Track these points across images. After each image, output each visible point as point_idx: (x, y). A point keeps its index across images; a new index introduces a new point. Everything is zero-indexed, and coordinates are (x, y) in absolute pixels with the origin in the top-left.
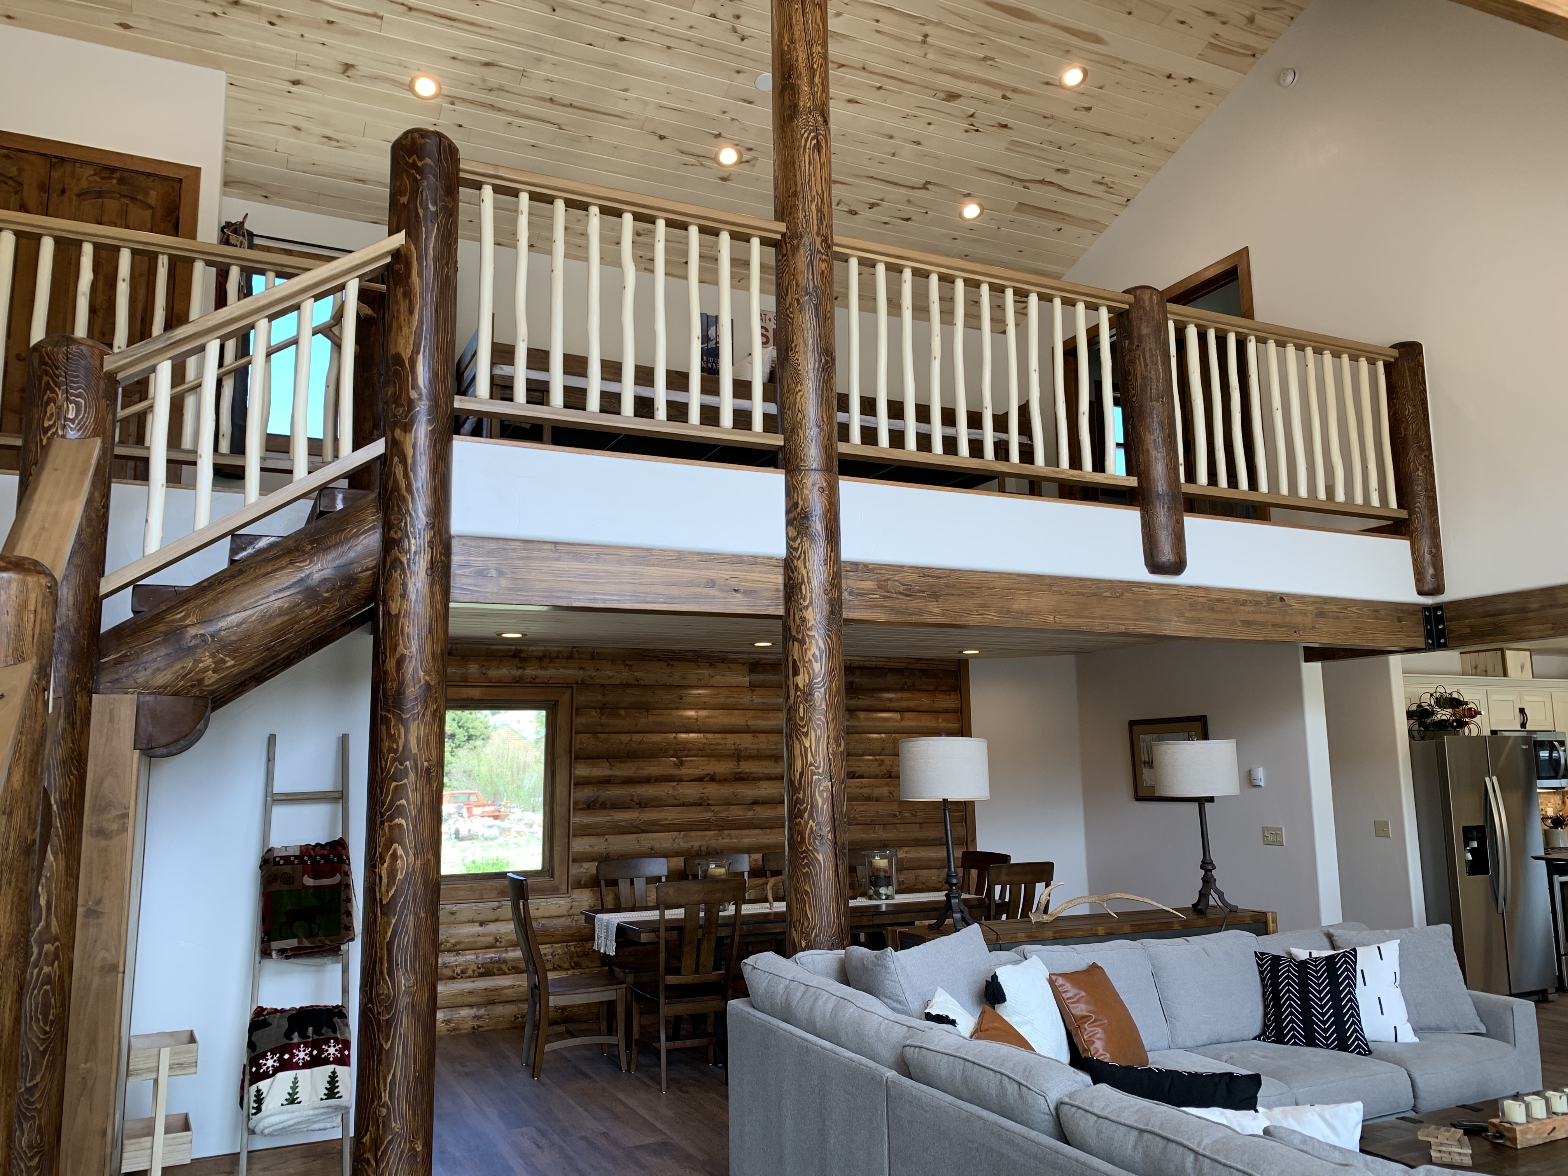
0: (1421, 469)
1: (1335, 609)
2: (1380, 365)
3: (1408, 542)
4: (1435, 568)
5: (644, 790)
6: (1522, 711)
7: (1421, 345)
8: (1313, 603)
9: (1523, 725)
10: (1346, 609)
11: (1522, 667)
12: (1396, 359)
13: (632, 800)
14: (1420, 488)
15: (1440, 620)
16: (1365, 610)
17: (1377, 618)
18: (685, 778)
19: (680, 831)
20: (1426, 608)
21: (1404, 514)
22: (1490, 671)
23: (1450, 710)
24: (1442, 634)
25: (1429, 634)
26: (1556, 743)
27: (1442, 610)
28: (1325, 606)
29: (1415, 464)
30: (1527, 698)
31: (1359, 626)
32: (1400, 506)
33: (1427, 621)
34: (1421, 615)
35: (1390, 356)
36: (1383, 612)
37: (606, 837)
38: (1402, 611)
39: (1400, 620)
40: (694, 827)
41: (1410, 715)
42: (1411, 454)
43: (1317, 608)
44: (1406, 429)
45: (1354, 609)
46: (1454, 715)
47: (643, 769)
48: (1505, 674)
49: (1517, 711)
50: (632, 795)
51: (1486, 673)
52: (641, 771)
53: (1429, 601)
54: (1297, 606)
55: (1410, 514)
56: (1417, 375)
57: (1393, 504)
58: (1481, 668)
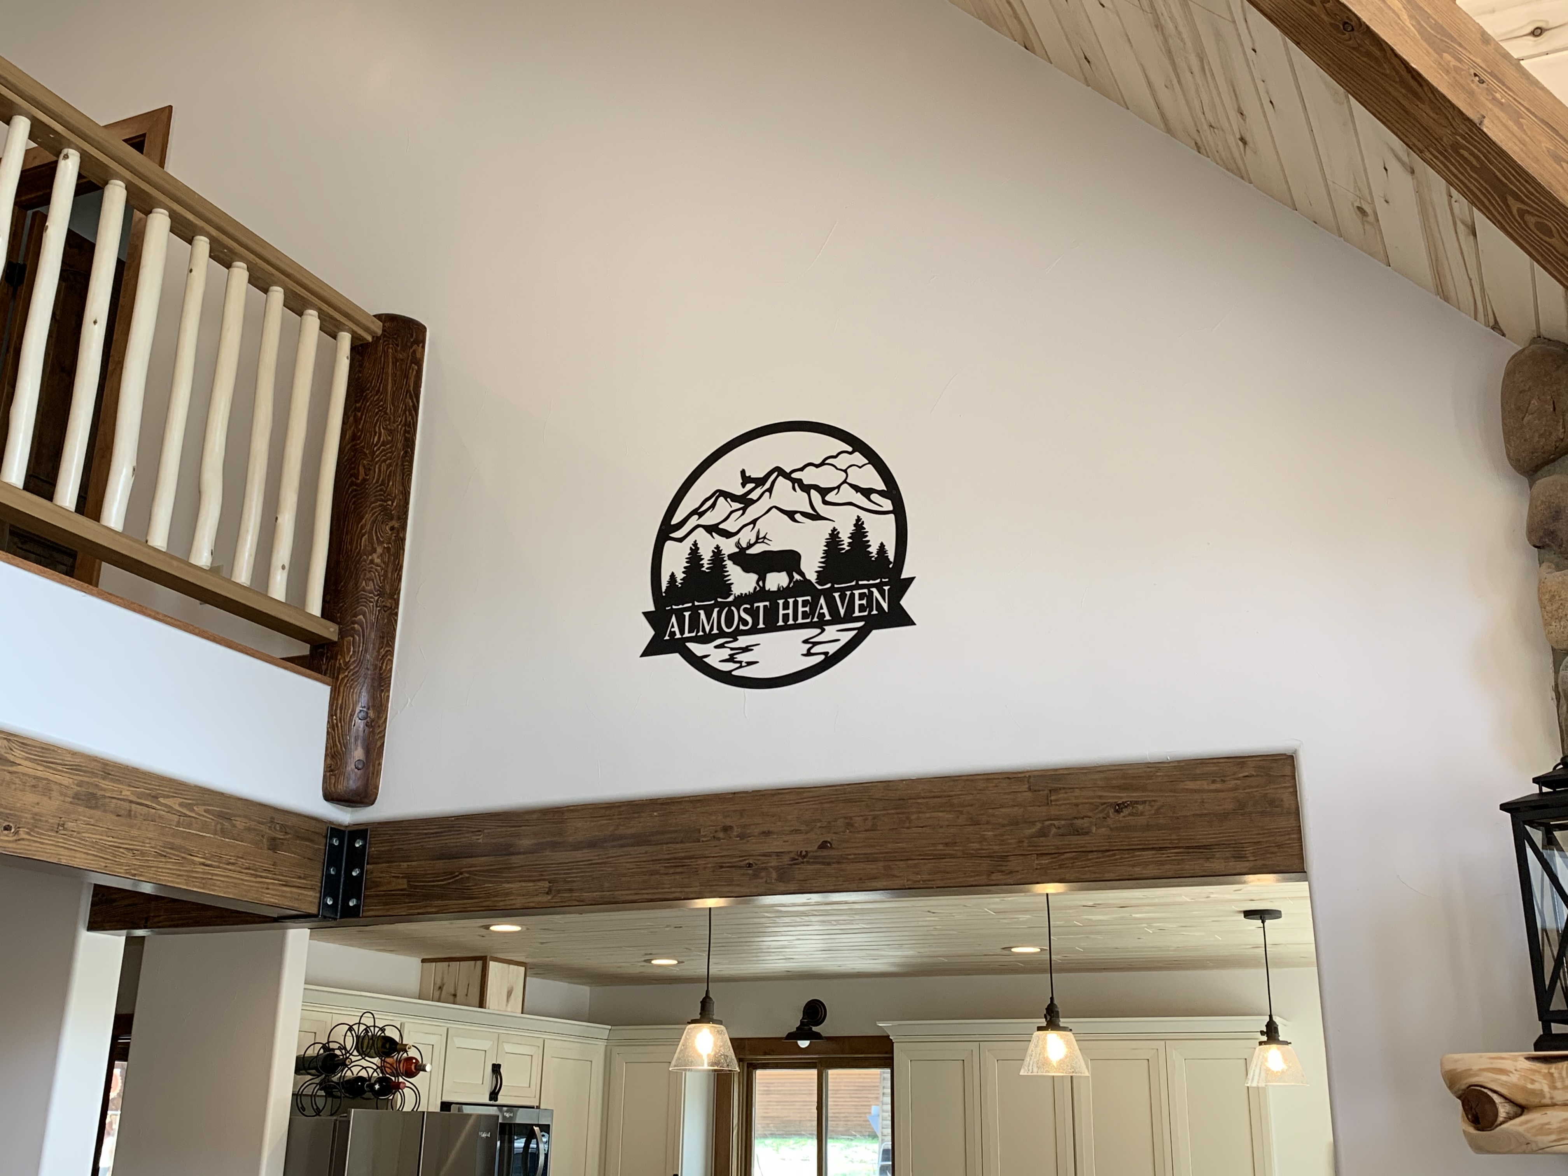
0: (379, 550)
1: (127, 793)
2: (345, 340)
3: (327, 689)
4: (368, 751)
6: (496, 1069)
7: (421, 329)
8: (76, 769)
9: (494, 1095)
10: (155, 797)
11: (509, 993)
12: (376, 339)
14: (371, 586)
15: (357, 858)
16: (200, 809)
17: (224, 832)
20: (335, 830)
21: (330, 631)
22: (461, 994)
23: (376, 1060)
24: (354, 888)
25: (330, 886)
26: (536, 1129)
27: (364, 839)
28: (104, 784)
29: (370, 538)
30: (508, 1048)
31: (178, 841)
32: (326, 613)
33: (333, 856)
34: (321, 845)
35: (367, 329)
36: (240, 823)
38: (284, 828)
39: (274, 845)
41: (303, 1065)
42: (368, 518)
43: (80, 784)
44: (367, 470)
45: (174, 803)
46: (382, 1068)
48: (482, 1004)
49: (489, 1069)
51: (454, 998)
53: (344, 816)
54: (26, 767)
55: (342, 634)
56: (407, 377)
57: (315, 606)
58: (449, 989)
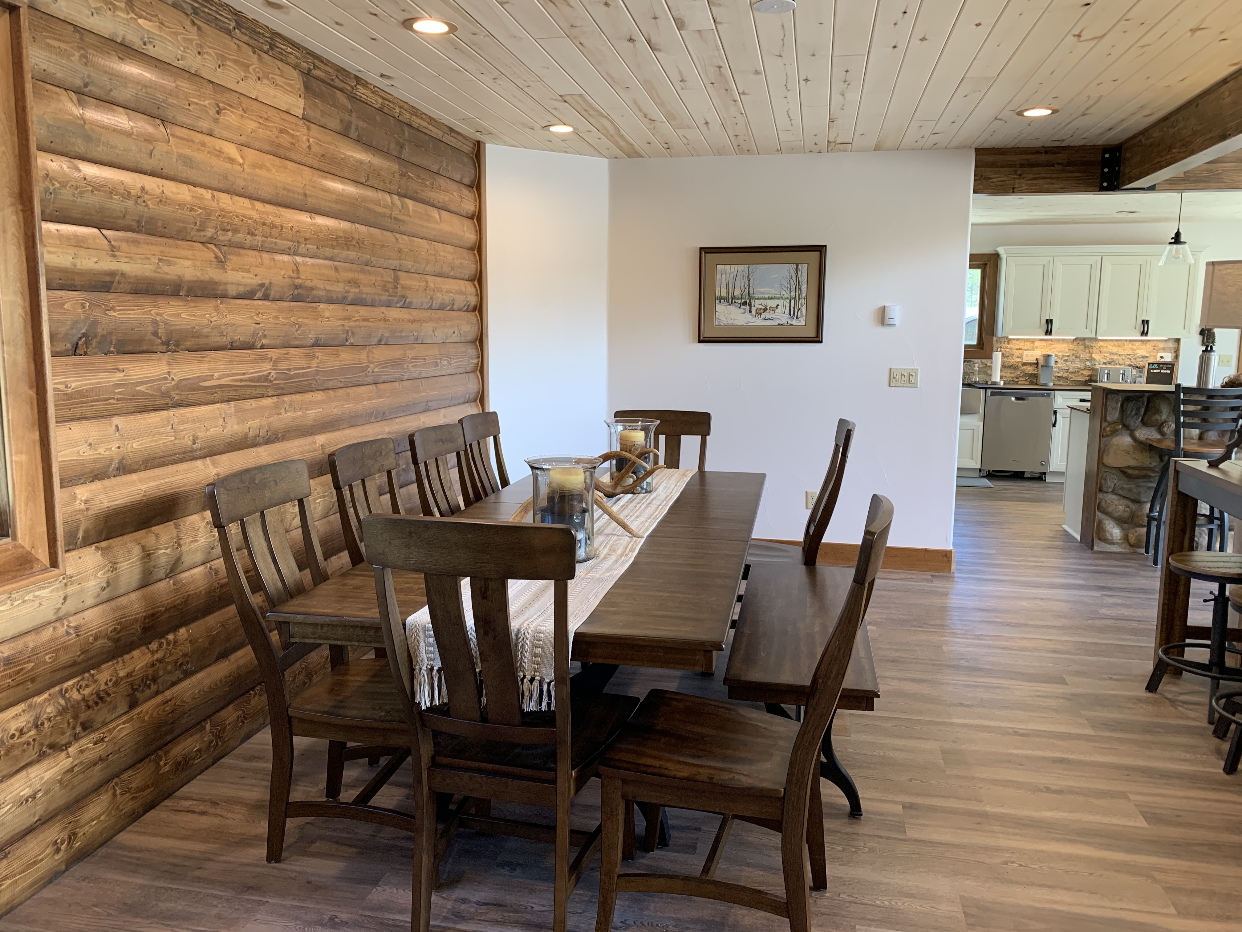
5: (173, 311)
13: (155, 334)
18: (232, 290)
19: (229, 401)
37: (116, 420)
40: (249, 391)
47: (169, 263)
50: (155, 322)
52: (166, 268)
